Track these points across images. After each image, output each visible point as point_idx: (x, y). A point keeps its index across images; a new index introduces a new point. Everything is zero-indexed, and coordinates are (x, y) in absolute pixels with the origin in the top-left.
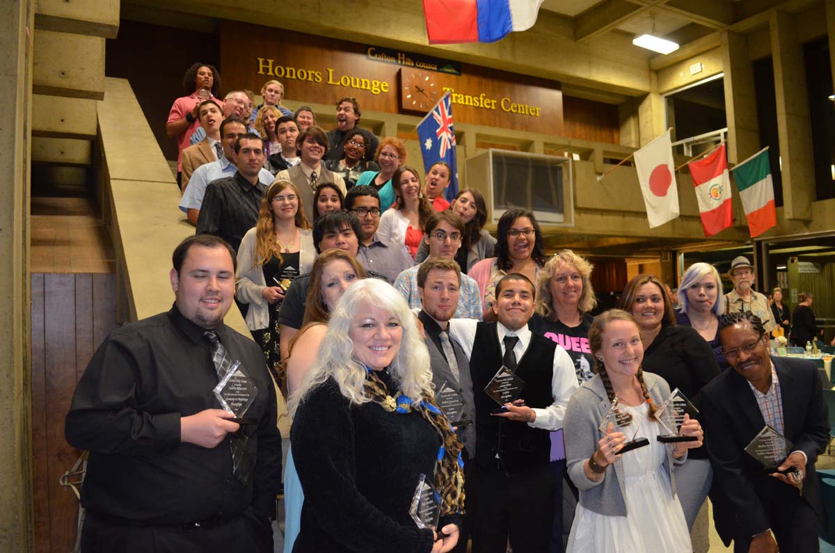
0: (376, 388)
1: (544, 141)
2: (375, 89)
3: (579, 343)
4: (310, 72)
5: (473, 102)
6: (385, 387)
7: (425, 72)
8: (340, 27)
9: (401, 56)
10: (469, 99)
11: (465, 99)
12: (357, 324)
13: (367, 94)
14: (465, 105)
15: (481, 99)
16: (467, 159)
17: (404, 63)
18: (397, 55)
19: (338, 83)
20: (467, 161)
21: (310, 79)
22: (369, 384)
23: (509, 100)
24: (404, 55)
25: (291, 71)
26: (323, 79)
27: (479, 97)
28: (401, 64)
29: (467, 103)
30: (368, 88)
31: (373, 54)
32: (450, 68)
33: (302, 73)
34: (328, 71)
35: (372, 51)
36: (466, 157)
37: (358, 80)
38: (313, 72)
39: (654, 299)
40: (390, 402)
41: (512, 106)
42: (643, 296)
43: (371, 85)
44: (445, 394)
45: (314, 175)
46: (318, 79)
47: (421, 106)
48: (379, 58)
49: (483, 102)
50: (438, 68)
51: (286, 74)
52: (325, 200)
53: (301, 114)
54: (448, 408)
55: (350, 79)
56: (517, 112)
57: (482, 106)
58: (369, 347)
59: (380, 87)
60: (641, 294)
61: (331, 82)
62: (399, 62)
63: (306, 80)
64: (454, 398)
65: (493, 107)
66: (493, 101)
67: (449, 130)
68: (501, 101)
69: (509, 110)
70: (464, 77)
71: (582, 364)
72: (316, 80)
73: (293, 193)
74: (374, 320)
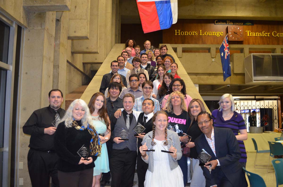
0: (74, 124)
1: (281, 48)
2: (218, 35)
3: (178, 120)
4: (193, 32)
5: (259, 35)
6: (77, 124)
7: (237, 26)
8: (203, 15)
9: (228, 21)
10: (257, 34)
11: (255, 34)
12: (74, 109)
13: (215, 37)
14: (256, 36)
15: (263, 33)
16: (246, 57)
17: (229, 24)
18: (227, 22)
19: (204, 35)
20: (246, 59)
21: (193, 35)
22: (73, 123)
23: (276, 32)
24: (229, 21)
25: (186, 33)
26: (198, 34)
27: (262, 32)
28: (228, 25)
29: (257, 35)
30: (215, 35)
31: (217, 22)
32: (249, 23)
33: (190, 33)
34: (200, 31)
35: (216, 21)
36: (245, 57)
37: (211, 32)
38: (194, 32)
39: (197, 107)
40: (79, 128)
41: (277, 34)
42: (192, 106)
43: (216, 34)
44: (123, 131)
45: (138, 71)
46: (196, 34)
47: (236, 39)
48: (219, 24)
49: (264, 34)
50: (243, 24)
51: (185, 34)
52: (141, 78)
53: (155, 51)
54: (123, 135)
55: (208, 33)
56: (280, 36)
57: (263, 36)
58: (77, 114)
59: (220, 34)
60: (192, 105)
61: (201, 35)
62: (227, 24)
63: (192, 35)
64: (125, 133)
65: (268, 36)
66: (268, 33)
67: (227, 49)
68: (272, 33)
69: (276, 36)
70: (255, 26)
71: (176, 127)
72: (195, 34)
73: (119, 77)
74: (78, 108)
